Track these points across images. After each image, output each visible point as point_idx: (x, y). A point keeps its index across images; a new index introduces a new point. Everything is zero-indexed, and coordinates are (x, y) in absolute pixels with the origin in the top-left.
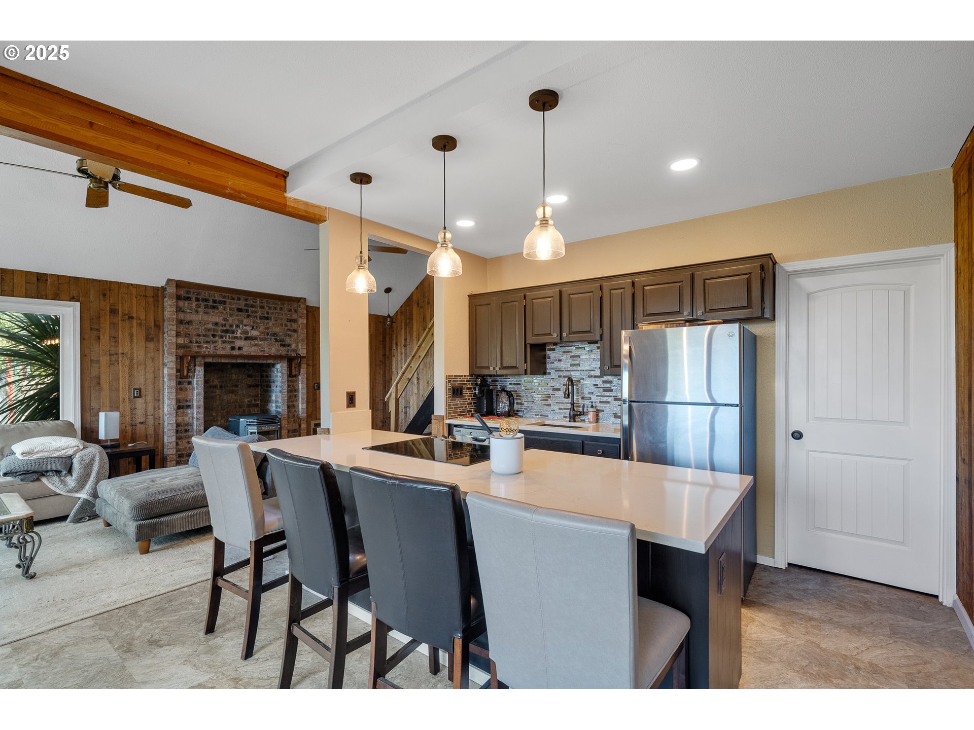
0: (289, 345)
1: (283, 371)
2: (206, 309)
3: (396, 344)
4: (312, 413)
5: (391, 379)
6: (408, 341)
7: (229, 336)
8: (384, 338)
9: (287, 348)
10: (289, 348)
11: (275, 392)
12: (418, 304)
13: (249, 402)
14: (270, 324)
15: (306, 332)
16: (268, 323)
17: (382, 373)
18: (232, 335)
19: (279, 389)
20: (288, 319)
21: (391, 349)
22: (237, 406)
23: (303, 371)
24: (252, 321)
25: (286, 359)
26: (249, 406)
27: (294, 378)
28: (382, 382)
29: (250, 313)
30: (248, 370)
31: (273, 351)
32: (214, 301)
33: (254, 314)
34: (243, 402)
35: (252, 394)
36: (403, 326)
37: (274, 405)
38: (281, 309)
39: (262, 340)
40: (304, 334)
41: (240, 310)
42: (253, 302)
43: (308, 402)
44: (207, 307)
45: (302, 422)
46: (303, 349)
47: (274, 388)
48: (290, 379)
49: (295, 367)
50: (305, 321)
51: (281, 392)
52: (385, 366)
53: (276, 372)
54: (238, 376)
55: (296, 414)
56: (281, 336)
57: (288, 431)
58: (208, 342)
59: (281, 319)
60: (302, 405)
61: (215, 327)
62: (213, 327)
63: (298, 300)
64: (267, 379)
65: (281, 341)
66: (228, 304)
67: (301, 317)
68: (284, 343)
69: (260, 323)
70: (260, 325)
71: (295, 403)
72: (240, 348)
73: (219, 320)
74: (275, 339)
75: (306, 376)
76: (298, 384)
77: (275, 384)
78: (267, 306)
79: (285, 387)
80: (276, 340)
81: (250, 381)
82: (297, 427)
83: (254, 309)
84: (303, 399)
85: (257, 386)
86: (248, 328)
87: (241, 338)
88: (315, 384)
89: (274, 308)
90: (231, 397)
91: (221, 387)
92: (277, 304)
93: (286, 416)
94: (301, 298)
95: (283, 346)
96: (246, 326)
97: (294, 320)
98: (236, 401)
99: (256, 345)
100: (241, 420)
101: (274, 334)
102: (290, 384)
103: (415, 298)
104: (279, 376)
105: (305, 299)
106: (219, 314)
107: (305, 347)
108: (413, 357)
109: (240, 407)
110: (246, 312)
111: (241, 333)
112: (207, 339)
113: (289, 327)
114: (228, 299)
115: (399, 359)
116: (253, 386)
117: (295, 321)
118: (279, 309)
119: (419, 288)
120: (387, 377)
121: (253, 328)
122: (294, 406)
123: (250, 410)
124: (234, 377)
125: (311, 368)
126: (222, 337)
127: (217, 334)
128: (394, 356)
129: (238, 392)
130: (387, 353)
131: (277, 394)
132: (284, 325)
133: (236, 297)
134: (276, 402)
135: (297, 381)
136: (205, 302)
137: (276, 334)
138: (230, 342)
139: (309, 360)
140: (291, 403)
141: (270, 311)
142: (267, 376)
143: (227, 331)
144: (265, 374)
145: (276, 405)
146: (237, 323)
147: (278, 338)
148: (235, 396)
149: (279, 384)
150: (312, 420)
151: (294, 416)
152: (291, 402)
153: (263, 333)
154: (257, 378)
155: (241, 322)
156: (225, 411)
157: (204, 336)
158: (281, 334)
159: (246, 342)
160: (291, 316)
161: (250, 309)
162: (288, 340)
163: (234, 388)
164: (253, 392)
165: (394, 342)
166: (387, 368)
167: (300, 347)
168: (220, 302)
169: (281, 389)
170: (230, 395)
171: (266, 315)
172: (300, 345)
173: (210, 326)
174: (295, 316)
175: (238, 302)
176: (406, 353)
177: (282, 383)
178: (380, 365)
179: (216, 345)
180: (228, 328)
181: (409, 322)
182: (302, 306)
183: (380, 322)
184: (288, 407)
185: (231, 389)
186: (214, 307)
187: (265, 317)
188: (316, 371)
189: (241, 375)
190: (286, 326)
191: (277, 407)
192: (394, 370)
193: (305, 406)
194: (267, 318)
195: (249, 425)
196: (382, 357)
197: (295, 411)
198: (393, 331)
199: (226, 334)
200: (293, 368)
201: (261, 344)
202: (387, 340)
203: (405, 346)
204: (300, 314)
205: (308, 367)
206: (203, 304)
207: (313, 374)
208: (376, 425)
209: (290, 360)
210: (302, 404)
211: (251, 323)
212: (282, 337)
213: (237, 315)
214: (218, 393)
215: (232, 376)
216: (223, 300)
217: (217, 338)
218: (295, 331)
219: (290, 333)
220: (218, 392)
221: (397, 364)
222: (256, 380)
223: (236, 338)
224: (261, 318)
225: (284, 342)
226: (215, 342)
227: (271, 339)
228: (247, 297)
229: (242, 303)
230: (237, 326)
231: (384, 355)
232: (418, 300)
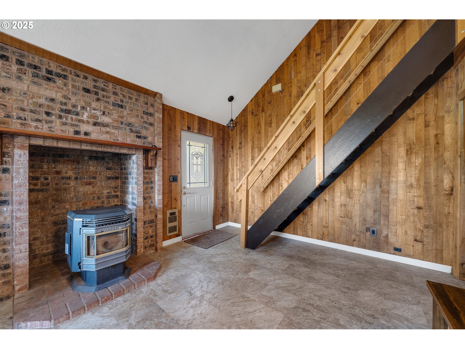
0: (145, 138)
1: (139, 162)
2: (36, 79)
3: (232, 147)
4: (168, 203)
5: (228, 174)
6: (243, 144)
7: (72, 119)
8: (223, 142)
9: (143, 140)
10: (145, 140)
11: (131, 184)
12: (253, 113)
13: (108, 193)
14: (125, 113)
15: (162, 127)
16: (122, 112)
17: (222, 169)
18: (77, 117)
19: (134, 181)
20: (144, 111)
21: (227, 152)
22: (95, 198)
23: (159, 163)
24: (102, 105)
25: (142, 151)
26: (108, 197)
27: (151, 171)
28: (222, 176)
29: (100, 96)
30: (108, 163)
31: (128, 141)
32: (49, 72)
33: (105, 99)
34: (102, 194)
35: (111, 186)
36: (238, 133)
37: (130, 196)
38: (137, 100)
39: (114, 128)
40: (160, 128)
41: (87, 91)
42: (104, 85)
43: (163, 193)
44: (37, 76)
45: (158, 212)
46: (159, 142)
47: (130, 180)
48: (146, 171)
49: (151, 159)
50: (161, 116)
51: (136, 183)
52: (224, 164)
53: (132, 164)
54: (96, 168)
55: (152, 205)
56: (136, 127)
57: (145, 223)
58: (39, 121)
59: (137, 110)
60: (158, 197)
61: (51, 104)
62: (47, 103)
63: (155, 94)
64: (125, 171)
65: (136, 133)
66: (70, 79)
67: (157, 111)
68: (140, 135)
69: (113, 110)
70: (113, 112)
71: (152, 195)
72: (86, 134)
73: (59, 96)
74: (130, 129)
75: (162, 168)
76: (155, 176)
77: (132, 175)
78: (121, 94)
79: (141, 178)
80: (132, 131)
81: (109, 173)
82: (154, 217)
83: (105, 93)
84: (159, 190)
85: (117, 178)
86: (98, 113)
87: (88, 122)
88: (170, 176)
89: (129, 97)
90: (88, 189)
91: (76, 178)
92: (132, 94)
93: (142, 208)
94: (157, 93)
95: (139, 137)
96: (95, 110)
97: (150, 113)
98: (94, 193)
99: (107, 132)
100: (75, 219)
101: (129, 124)
102: (146, 175)
103: (249, 109)
104: (134, 168)
105: (161, 95)
106: (56, 89)
107: (161, 141)
108: (268, 148)
109: (98, 198)
110: (95, 94)
111: (88, 117)
112: (37, 117)
113: (145, 120)
114: (71, 74)
115: (235, 158)
116: (113, 178)
117: (151, 115)
118: (134, 100)
119: (253, 100)
120: (226, 173)
121: (104, 113)
122: (150, 197)
123: (109, 201)
124: (92, 169)
125: (166, 162)
126: (60, 117)
127: (54, 112)
128: (230, 156)
129: (96, 184)
130: (225, 154)
131: (133, 186)
132: (140, 117)
133: (82, 74)
134: (133, 193)
135: (153, 173)
136: (34, 69)
137: (131, 124)
138: (72, 125)
139: (165, 154)
140: (147, 195)
141: (125, 100)
142: (125, 169)
143: (68, 112)
144: (123, 166)
145: (132, 197)
146: (83, 104)
147: (134, 129)
148: (93, 187)
149: (134, 175)
150: (168, 210)
151: (150, 207)
152: (147, 193)
153: (115, 121)
154: (117, 171)
155: (90, 104)
156: (81, 203)
157: (31, 111)
158: (137, 125)
159: (95, 128)
160: (147, 109)
161: (101, 93)
162: (144, 133)
163: (92, 180)
164: (112, 183)
165: (230, 146)
166: (225, 166)
167: (156, 140)
168: (59, 75)
169: (136, 180)
170: (88, 186)
171: (120, 103)
172: (156, 138)
173: (42, 101)
174: (151, 110)
175: (84, 80)
176: (241, 154)
177: (138, 174)
178: (221, 163)
179: (51, 126)
180: (69, 107)
181: (244, 129)
182: (158, 101)
183: (221, 129)
184: (144, 199)
185: (88, 180)
186: (49, 79)
187: (119, 105)
188: (171, 165)
189: (99, 167)
190: (142, 118)
191: (133, 198)
192: (230, 167)
193: (161, 197)
194: (122, 107)
195: (86, 226)
196: (222, 157)
197: (152, 202)
198: (230, 137)
199: (67, 115)
200: (149, 160)
201: (114, 133)
202: (225, 143)
203: (240, 148)
204: (156, 109)
205: (164, 160)
206: (30, 71)
207: (168, 168)
208: (218, 211)
209: (146, 151)
210: (158, 195)
211: (102, 108)
212: (138, 129)
213: (83, 96)
214: (72, 185)
215: (89, 168)
216: (62, 73)
217: (53, 117)
218: (151, 124)
219: (146, 126)
220: (72, 183)
221: (232, 162)
222: (116, 172)
223: (83, 121)
224: (114, 105)
225: (140, 133)
226: (51, 122)
227: (125, 129)
228: (96, 78)
229: (89, 84)
230: (83, 108)
231: (223, 156)
232: (253, 110)
